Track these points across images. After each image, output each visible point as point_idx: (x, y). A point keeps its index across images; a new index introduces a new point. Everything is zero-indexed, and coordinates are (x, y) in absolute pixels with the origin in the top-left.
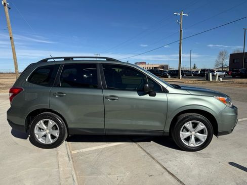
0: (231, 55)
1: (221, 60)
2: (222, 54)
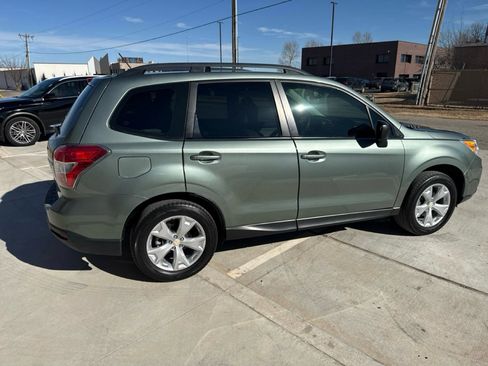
0: (305, 51)
1: (288, 59)
2: (288, 48)
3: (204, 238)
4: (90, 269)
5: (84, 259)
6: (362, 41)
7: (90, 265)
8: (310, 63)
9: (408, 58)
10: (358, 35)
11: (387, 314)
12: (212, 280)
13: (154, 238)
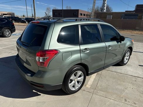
0: (53, 10)
1: (48, 13)
2: (48, 9)
3: (83, 77)
4: (40, 95)
5: (34, 91)
6: (69, 9)
7: (39, 93)
8: (55, 14)
9: (81, 14)
10: (67, 7)
11: (135, 90)
12: (86, 90)
13: (71, 80)
